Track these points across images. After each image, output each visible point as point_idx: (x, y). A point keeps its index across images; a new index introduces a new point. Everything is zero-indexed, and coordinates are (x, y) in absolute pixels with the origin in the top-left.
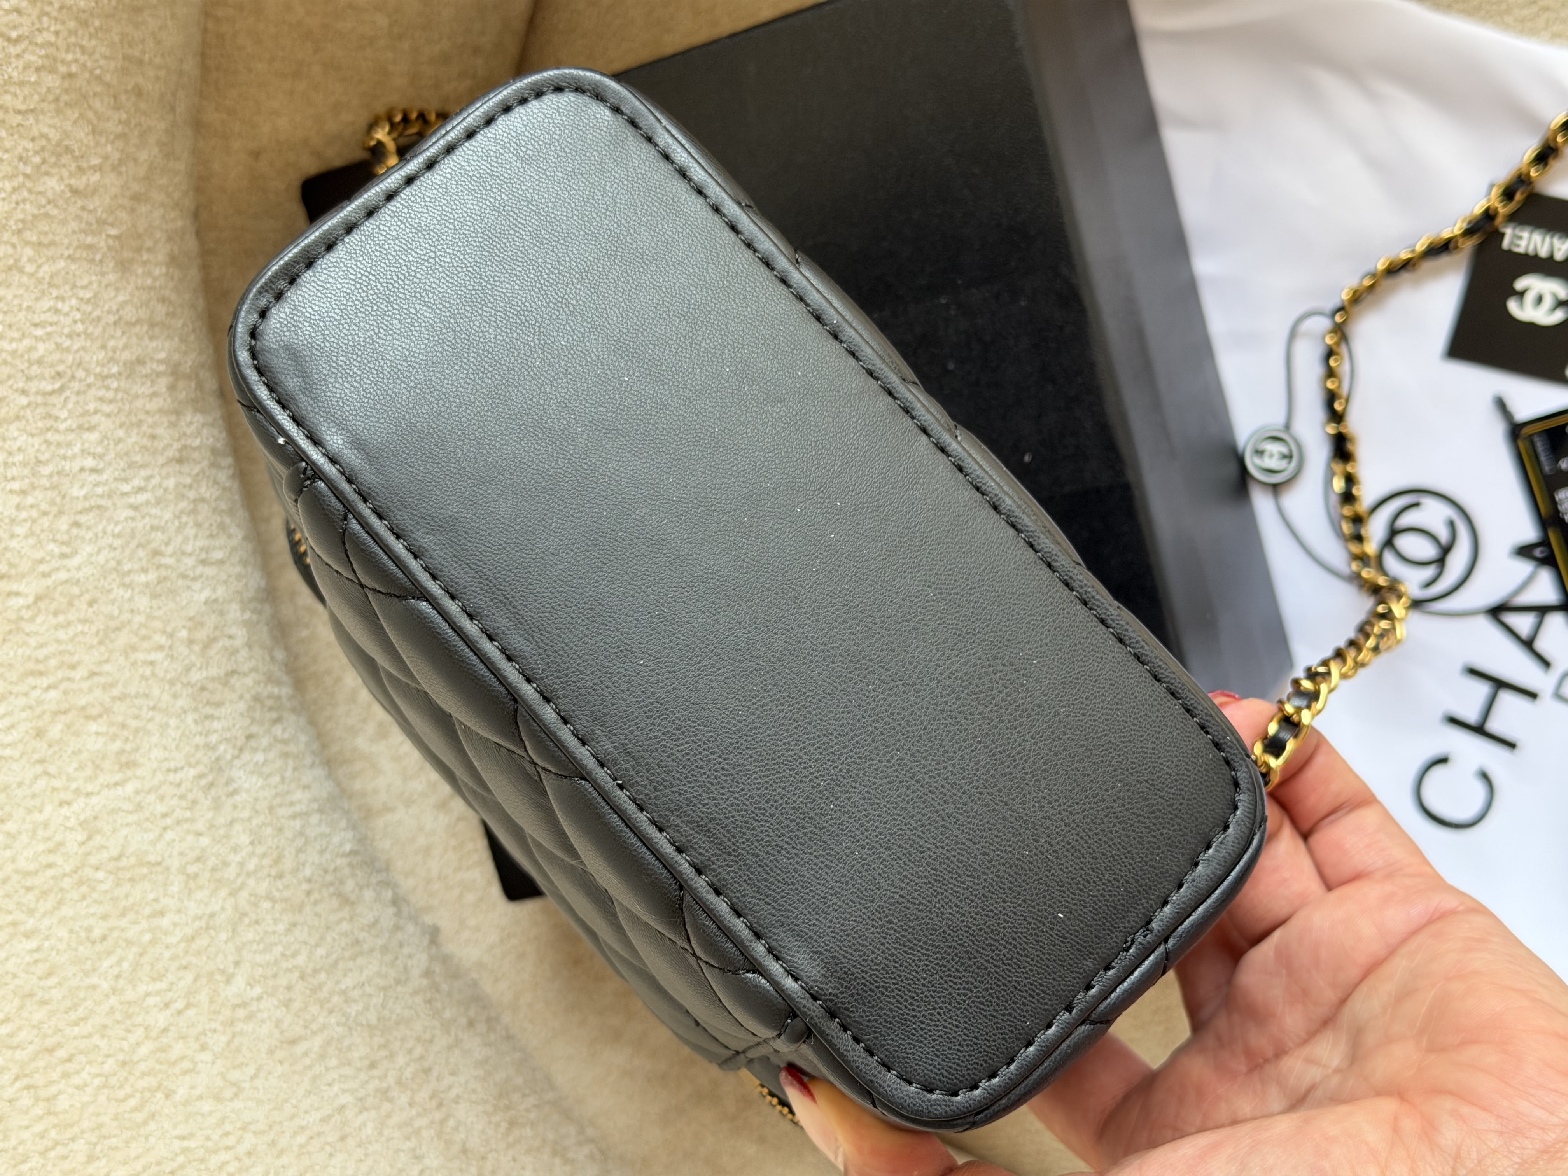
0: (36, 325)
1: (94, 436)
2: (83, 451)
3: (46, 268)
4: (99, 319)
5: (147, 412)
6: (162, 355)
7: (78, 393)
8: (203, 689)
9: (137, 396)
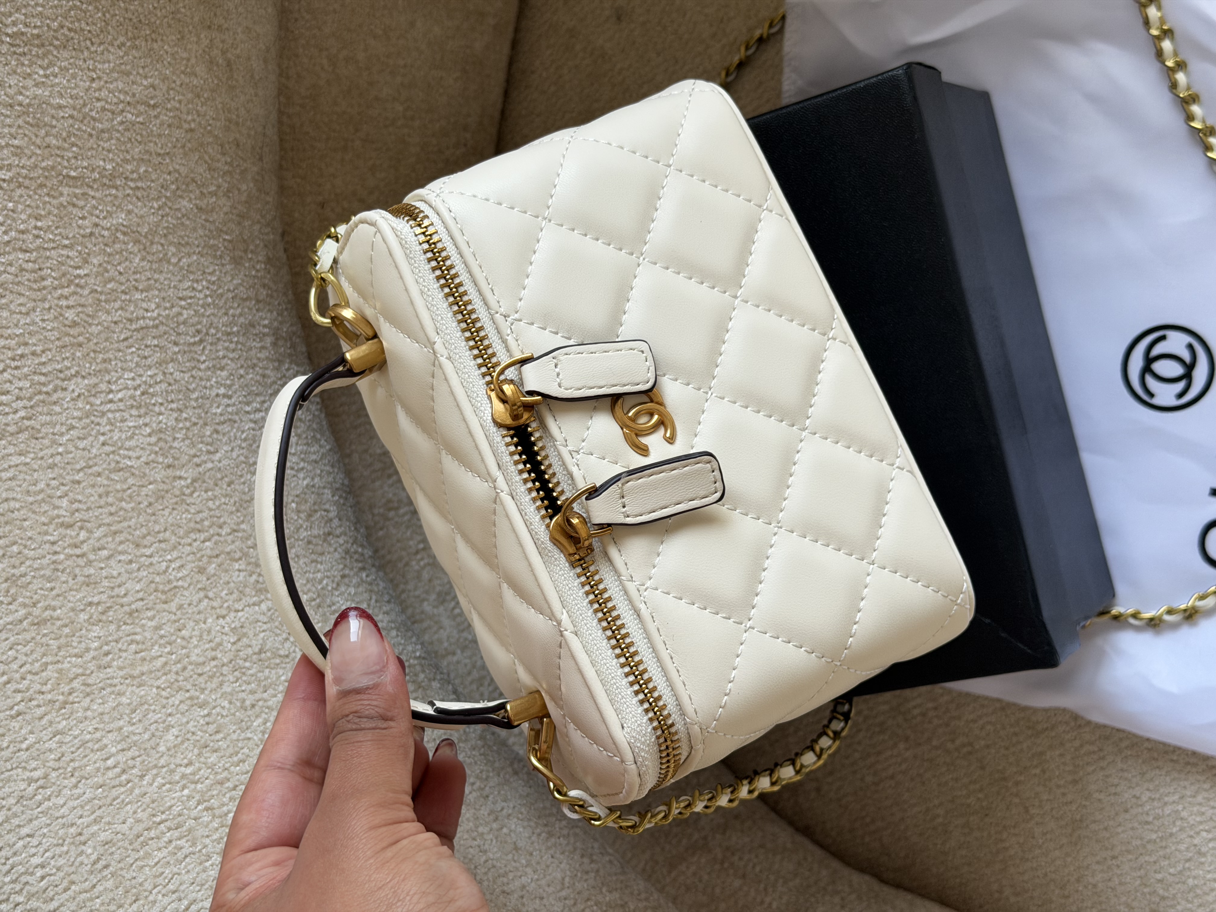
0: (181, 299)
1: (224, 373)
2: (217, 382)
3: (184, 260)
4: (222, 295)
5: (259, 359)
6: (266, 322)
7: (211, 344)
8: (309, 542)
9: (250, 349)
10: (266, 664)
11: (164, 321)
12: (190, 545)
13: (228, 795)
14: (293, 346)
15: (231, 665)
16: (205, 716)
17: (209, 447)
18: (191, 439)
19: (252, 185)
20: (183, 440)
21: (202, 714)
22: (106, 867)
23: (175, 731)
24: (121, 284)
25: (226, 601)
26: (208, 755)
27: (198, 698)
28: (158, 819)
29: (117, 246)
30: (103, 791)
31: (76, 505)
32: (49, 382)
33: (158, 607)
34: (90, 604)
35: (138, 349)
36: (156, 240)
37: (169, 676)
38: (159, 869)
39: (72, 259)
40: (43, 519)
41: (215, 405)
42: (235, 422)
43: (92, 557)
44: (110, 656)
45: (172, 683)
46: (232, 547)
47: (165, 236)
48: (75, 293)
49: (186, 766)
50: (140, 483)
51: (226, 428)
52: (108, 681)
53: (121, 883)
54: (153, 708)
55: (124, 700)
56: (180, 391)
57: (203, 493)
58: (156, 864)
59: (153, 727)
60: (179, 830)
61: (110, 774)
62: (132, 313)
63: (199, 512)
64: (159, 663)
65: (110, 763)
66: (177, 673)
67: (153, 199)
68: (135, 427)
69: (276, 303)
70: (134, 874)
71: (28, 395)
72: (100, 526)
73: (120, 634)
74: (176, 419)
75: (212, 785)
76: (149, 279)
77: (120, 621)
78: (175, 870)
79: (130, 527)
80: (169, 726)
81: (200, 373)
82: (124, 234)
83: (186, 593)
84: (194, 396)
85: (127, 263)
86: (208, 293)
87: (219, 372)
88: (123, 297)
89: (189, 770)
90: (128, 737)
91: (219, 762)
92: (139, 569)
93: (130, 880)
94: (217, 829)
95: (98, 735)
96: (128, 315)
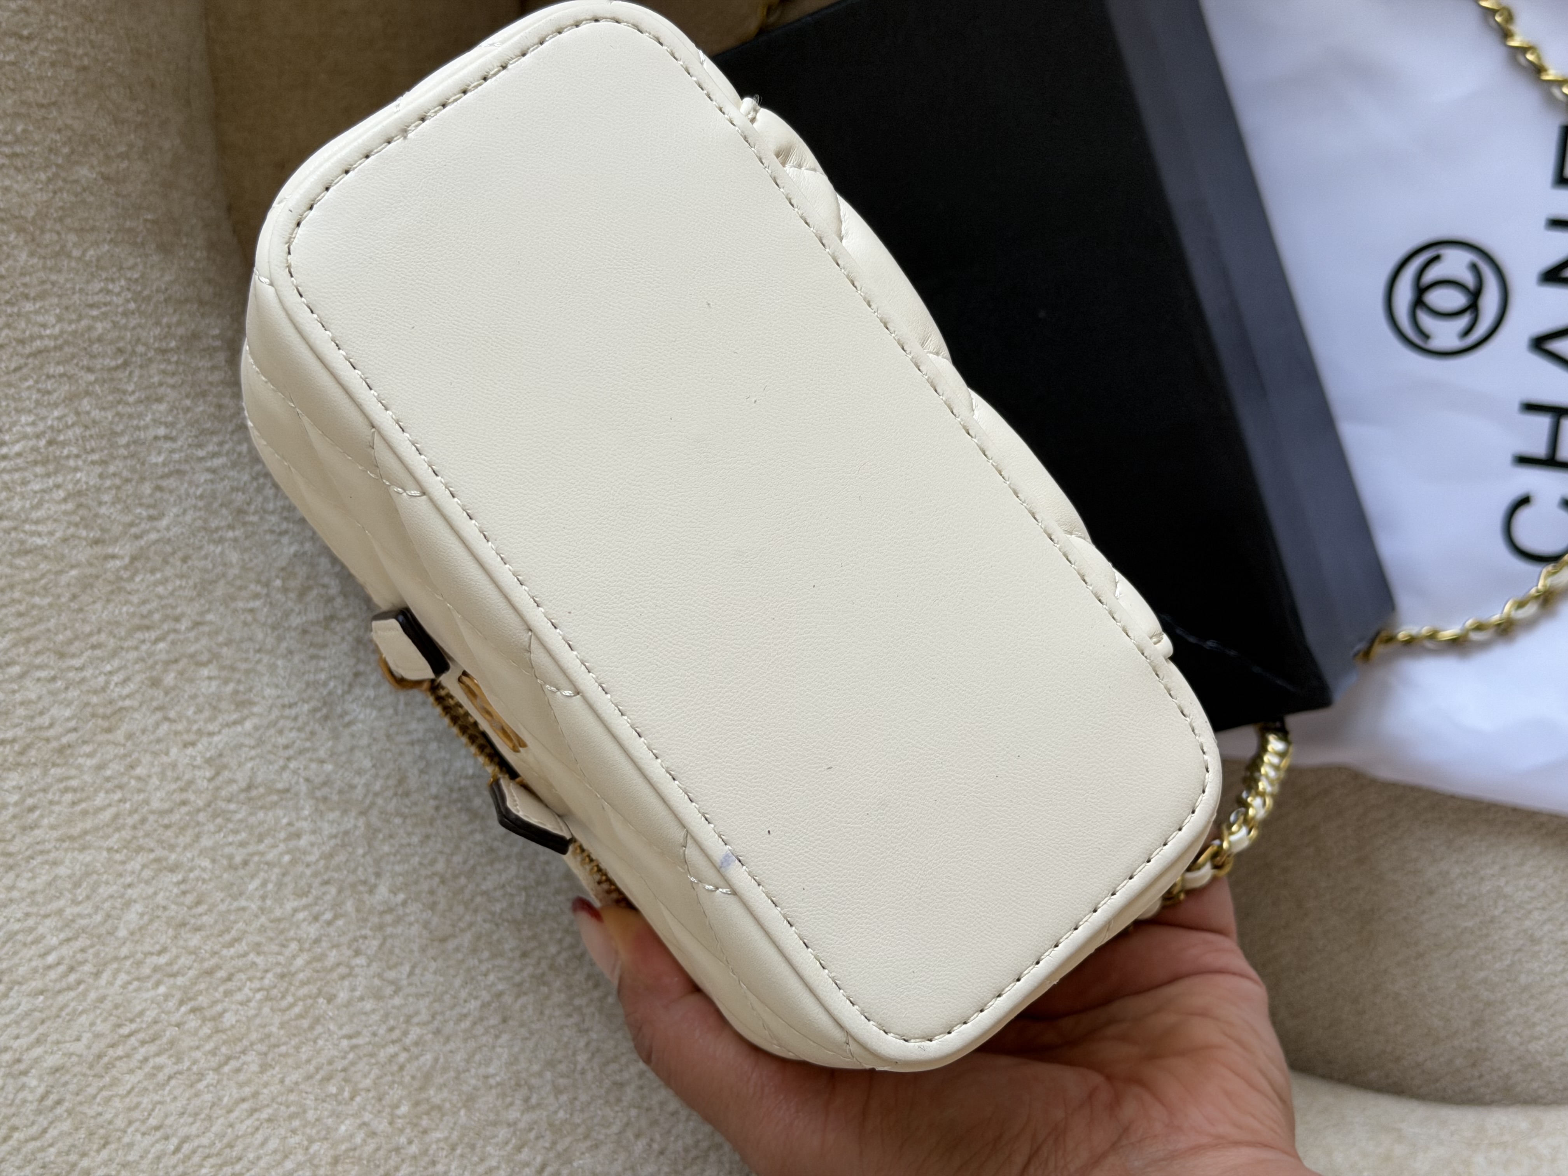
10: (259, 803)
11: (70, 338)
12: (136, 648)
13: (221, 989)
15: (210, 810)
16: (179, 883)
17: (152, 512)
18: (125, 502)
19: (177, 141)
20: (113, 504)
21: (175, 880)
22: (59, 1102)
23: (138, 907)
25: (195, 722)
26: (188, 935)
27: (166, 859)
28: (125, 1031)
30: (46, 998)
33: (99, 738)
35: (37, 381)
36: (49, 226)
37: (123, 833)
38: (133, 1100)
41: (154, 453)
42: (185, 473)
44: (37, 813)
45: (130, 842)
46: (197, 646)
47: (61, 219)
49: (159, 953)
50: (59, 568)
51: (171, 482)
52: (39, 847)
53: (82, 1123)
54: (105, 877)
55: (62, 871)
56: (102, 437)
57: (148, 575)
58: (129, 1092)
59: (107, 905)
60: (158, 1042)
61: (53, 975)
62: (24, 332)
63: (144, 602)
64: (107, 815)
65: (51, 959)
66: (134, 827)
67: (38, 169)
68: (43, 491)
70: (100, 1109)
73: (49, 780)
74: (101, 476)
75: (197, 978)
76: (43, 282)
77: (47, 761)
78: (157, 1098)
79: (48, 630)
80: (130, 901)
81: (129, 410)
83: (136, 715)
84: (124, 440)
85: (10, 262)
86: (129, 296)
87: (155, 407)
88: (9, 310)
89: (162, 960)
90: (73, 921)
91: (205, 943)
92: (67, 688)
93: (94, 1117)
94: (210, 1037)
95: (31, 922)
96: (18, 334)
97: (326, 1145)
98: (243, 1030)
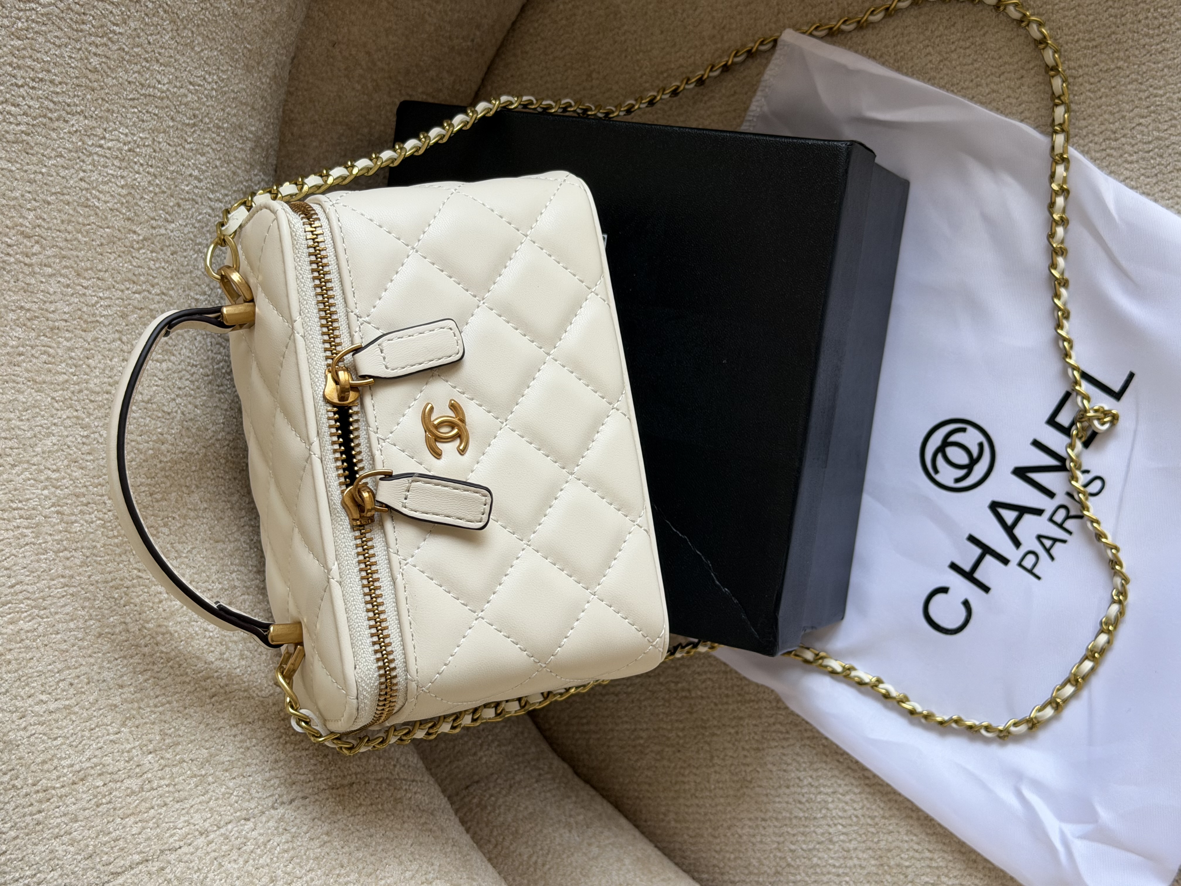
10: (150, 413)
11: (170, 96)
14: (267, 157)
18: (155, 204)
19: (285, 10)
20: (149, 202)
21: (82, 433)
23: (54, 439)
24: (147, 52)
26: (75, 469)
27: (83, 419)
28: (14, 505)
29: (155, 19)
31: (39, 222)
32: (56, 110)
33: (77, 332)
34: (22, 308)
35: (140, 112)
36: (189, 26)
37: (65, 392)
39: (114, 16)
40: (8, 222)
41: (185, 183)
42: (197, 203)
43: (37, 269)
44: (22, 357)
45: (66, 399)
46: (157, 306)
47: (198, 25)
48: (106, 45)
49: (54, 471)
50: (100, 224)
51: (187, 205)
52: (13, 377)
54: (43, 413)
55: (21, 398)
56: (161, 160)
57: (148, 252)
59: (37, 429)
60: (29, 521)
62: (147, 79)
63: (139, 267)
64: (61, 378)
66: (73, 393)
68: (112, 175)
69: (267, 115)
71: (35, 114)
72: (53, 247)
73: (38, 342)
74: (149, 182)
75: (69, 495)
76: (171, 57)
77: (41, 331)
78: (14, 552)
79: (78, 257)
80: (51, 433)
81: (183, 151)
82: (165, 11)
83: (104, 330)
84: (172, 168)
85: (158, 36)
86: (215, 87)
87: (199, 156)
88: (144, 64)
89: (54, 475)
90: (13, 429)
91: (82, 478)
92: (72, 295)
94: (61, 532)
96: (142, 80)
97: (98, 624)
98: (81, 537)
